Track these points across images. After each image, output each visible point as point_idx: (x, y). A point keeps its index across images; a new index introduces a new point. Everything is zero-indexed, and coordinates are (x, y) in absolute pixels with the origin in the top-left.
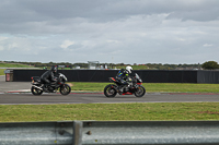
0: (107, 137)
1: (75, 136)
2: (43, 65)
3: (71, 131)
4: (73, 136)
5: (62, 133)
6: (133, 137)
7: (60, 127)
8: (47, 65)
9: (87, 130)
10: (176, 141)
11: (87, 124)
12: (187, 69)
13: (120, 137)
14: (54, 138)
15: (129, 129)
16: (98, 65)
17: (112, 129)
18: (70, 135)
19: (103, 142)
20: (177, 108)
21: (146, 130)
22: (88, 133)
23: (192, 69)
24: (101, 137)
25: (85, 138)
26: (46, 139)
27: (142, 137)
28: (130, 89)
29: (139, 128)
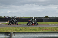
0: (19, 36)
1: (11, 36)
2: (2, 17)
3: (10, 35)
4: (10, 36)
5: (7, 35)
6: (26, 36)
7: (7, 33)
8: (3, 17)
10: (38, 37)
12: (41, 18)
13: (23, 36)
14: (5, 36)
15: (25, 34)
16: (17, 17)
17: (21, 34)
18: (9, 36)
19: (18, 37)
20: (38, 28)
21: (30, 34)
22: (14, 35)
23: (42, 18)
24: (18, 36)
25: (13, 36)
26: (3, 37)
27: (28, 36)
28: (34, 23)
29: (28, 34)
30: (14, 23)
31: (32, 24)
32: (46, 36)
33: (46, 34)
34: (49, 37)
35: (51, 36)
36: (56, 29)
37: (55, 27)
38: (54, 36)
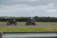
0: (9, 36)
4: (0, 36)
6: (16, 36)
9: (4, 34)
11: (4, 33)
13: (13, 36)
15: (15, 34)
16: (7, 17)
17: (11, 34)
20: (28, 28)
22: (4, 35)
24: (8, 36)
27: (18, 36)
28: (32, 23)
29: (18, 34)
30: (13, 23)
31: (31, 24)
32: (36, 36)
33: (36, 34)
34: (39, 37)
35: (41, 36)
36: (45, 29)
37: (45, 27)
38: (44, 36)
